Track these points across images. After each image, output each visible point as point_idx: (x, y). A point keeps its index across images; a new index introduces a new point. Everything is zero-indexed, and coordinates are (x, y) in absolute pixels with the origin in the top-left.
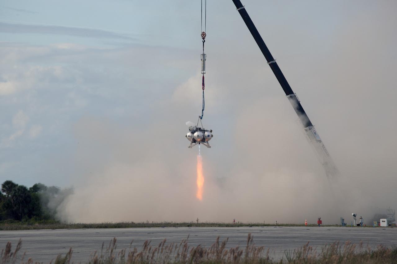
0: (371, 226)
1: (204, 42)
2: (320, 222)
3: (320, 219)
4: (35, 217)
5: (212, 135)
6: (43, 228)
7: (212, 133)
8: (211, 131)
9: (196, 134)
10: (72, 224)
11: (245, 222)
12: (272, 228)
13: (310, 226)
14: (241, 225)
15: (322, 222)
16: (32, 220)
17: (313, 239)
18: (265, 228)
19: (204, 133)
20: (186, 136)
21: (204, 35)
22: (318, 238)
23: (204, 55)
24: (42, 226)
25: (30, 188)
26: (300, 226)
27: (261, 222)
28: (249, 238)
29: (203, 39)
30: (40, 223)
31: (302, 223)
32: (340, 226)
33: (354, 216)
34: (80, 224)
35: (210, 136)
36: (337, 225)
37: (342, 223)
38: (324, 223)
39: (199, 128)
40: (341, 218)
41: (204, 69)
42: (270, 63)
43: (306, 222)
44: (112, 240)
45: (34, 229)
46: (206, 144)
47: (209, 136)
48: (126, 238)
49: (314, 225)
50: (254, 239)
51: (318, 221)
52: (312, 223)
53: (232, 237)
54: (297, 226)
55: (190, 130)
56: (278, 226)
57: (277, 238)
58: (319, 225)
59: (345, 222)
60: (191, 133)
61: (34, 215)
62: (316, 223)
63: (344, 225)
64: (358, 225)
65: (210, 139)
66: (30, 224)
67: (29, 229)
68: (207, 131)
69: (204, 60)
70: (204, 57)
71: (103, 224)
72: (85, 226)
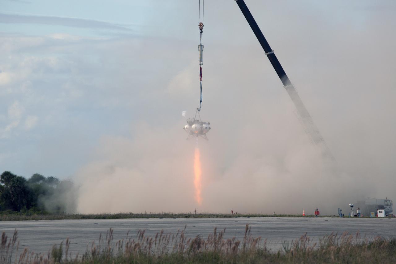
0: (369, 216)
1: (201, 33)
2: (317, 213)
3: (317, 210)
5: (210, 127)
6: (41, 219)
7: (210, 126)
8: (209, 124)
9: (194, 126)
10: (71, 215)
11: (242, 213)
12: (270, 219)
13: (307, 216)
14: (239, 216)
15: (320, 212)
16: (30, 211)
17: (311, 230)
18: (263, 219)
19: (202, 125)
20: (184, 128)
21: (201, 26)
22: (316, 229)
23: (201, 46)
24: (40, 217)
25: (30, 180)
26: (298, 216)
27: (258, 213)
28: (247, 228)
29: (201, 29)
30: (38, 214)
31: (299, 214)
32: (338, 217)
33: (352, 206)
35: (208, 128)
36: (334, 216)
37: (340, 214)
38: (321, 214)
39: (197, 120)
40: (338, 209)
41: (201, 59)
42: (268, 54)
43: (304, 213)
44: (108, 231)
45: (33, 219)
46: (203, 136)
47: (206, 128)
48: (124, 228)
49: (312, 216)
50: (251, 230)
51: (316, 212)
52: (310, 214)
53: (230, 228)
54: (295, 216)
55: (188, 122)
56: (276, 217)
57: (275, 228)
58: (317, 216)
59: (342, 213)
60: (189, 125)
61: (32, 206)
62: (314, 214)
63: (342, 216)
64: (356, 216)
65: (208, 131)
66: (28, 215)
67: (27, 220)
68: (205, 123)
69: (201, 51)
70: (201, 48)
71: (101, 215)
72: (83, 217)
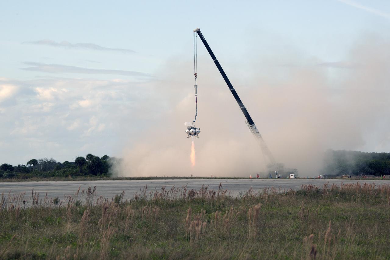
0: (286, 178)
1: (196, 78)
3: (258, 175)
4: (104, 173)
6: (108, 180)
9: (191, 130)
10: (124, 178)
11: (218, 177)
12: (232, 179)
14: (216, 178)
16: (102, 175)
17: (254, 186)
18: (229, 180)
19: (196, 130)
21: (196, 75)
22: (257, 185)
23: (196, 85)
24: (107, 178)
25: (101, 158)
27: (226, 176)
28: (220, 185)
29: (196, 76)
30: (106, 177)
31: (248, 177)
32: (269, 178)
33: (277, 173)
34: (128, 177)
36: (267, 178)
38: (260, 177)
39: (193, 127)
41: (196, 93)
42: (231, 90)
44: (145, 186)
45: (104, 180)
46: (196, 136)
47: (198, 131)
48: (152, 185)
50: (222, 186)
53: (210, 185)
54: (246, 178)
57: (235, 185)
58: (258, 178)
59: (272, 176)
61: (103, 172)
62: (256, 177)
63: (271, 178)
64: (279, 178)
66: (101, 177)
67: (101, 180)
69: (196, 88)
70: (196, 87)
71: (140, 177)
72: (131, 179)
